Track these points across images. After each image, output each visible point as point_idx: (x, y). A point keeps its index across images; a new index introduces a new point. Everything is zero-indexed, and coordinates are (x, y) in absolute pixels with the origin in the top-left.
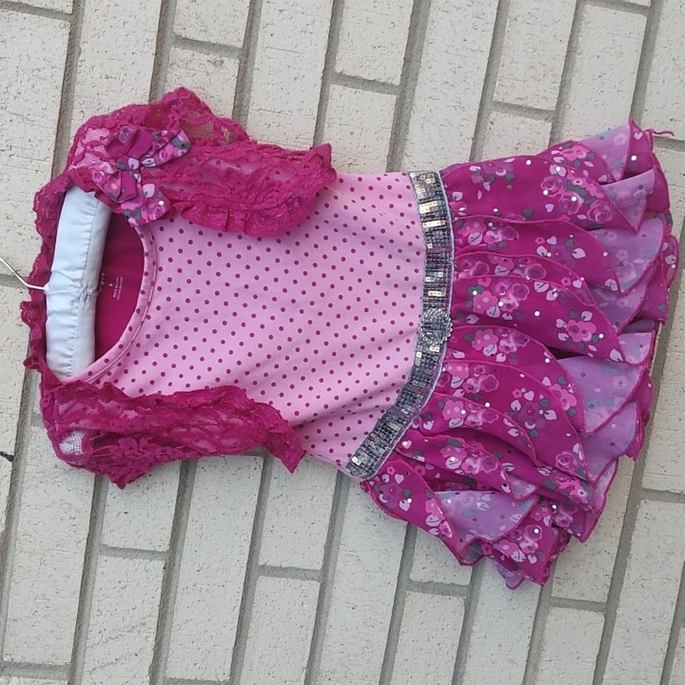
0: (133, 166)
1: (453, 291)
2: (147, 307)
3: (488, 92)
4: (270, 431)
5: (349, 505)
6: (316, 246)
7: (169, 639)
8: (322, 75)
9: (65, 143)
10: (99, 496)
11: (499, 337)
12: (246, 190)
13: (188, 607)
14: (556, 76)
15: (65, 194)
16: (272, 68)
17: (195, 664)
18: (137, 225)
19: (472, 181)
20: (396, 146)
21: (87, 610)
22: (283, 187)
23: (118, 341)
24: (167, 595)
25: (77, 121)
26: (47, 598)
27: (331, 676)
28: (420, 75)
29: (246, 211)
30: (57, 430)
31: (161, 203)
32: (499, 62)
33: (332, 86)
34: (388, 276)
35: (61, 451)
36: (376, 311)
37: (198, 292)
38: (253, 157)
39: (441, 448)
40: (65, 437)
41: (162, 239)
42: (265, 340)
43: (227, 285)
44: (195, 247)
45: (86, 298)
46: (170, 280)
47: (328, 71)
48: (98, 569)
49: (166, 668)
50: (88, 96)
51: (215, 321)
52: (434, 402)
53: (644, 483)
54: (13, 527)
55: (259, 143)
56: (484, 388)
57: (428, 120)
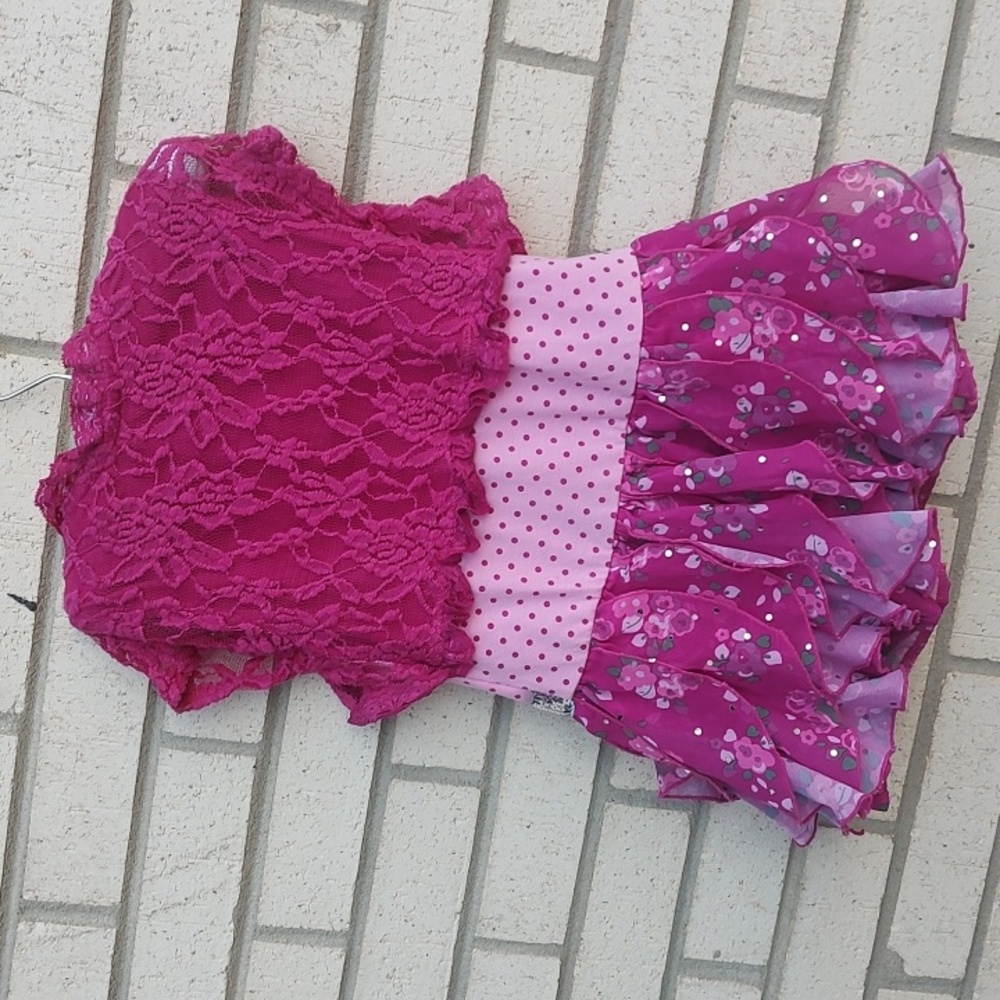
3: (728, 72)
7: (263, 869)
8: (484, 46)
9: (109, 145)
13: (290, 824)
14: (829, 48)
16: (411, 36)
17: (300, 906)
20: (592, 151)
21: (143, 826)
24: (259, 807)
26: (87, 808)
27: (496, 924)
28: (629, 46)
32: (745, 27)
33: (499, 63)
47: (494, 41)
48: (159, 767)
49: (258, 911)
50: (143, 76)
53: (952, 647)
54: (37, 706)
57: (641, 113)
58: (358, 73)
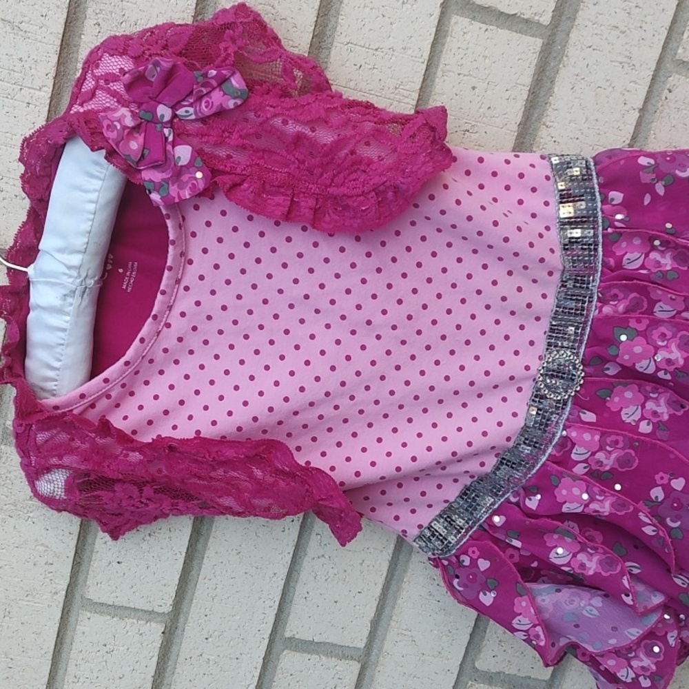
0: (163, 116)
1: (591, 328)
2: (167, 312)
3: (670, 45)
4: (321, 502)
5: (408, 574)
6: (409, 249)
9: (71, 67)
10: (85, 537)
11: (645, 396)
12: (321, 166)
13: (190, 681)
15: (64, 146)
18: (163, 204)
19: (640, 180)
20: (531, 111)
21: (61, 672)
22: (373, 167)
23: (124, 355)
24: (164, 664)
25: (90, 39)
26: (11, 656)
28: (580, 13)
29: (317, 194)
30: (33, 465)
31: (199, 175)
33: (454, 18)
34: (504, 299)
35: (36, 490)
36: (480, 346)
37: (239, 297)
38: (335, 118)
39: (545, 534)
40: (43, 474)
41: (195, 221)
42: (324, 371)
43: (280, 291)
44: (242, 236)
45: (84, 292)
46: (201, 278)
48: (78, 627)
50: (108, 2)
51: (259, 339)
52: (544, 473)
55: (344, 97)
56: (616, 466)
57: (583, 79)
58: (317, 17)
